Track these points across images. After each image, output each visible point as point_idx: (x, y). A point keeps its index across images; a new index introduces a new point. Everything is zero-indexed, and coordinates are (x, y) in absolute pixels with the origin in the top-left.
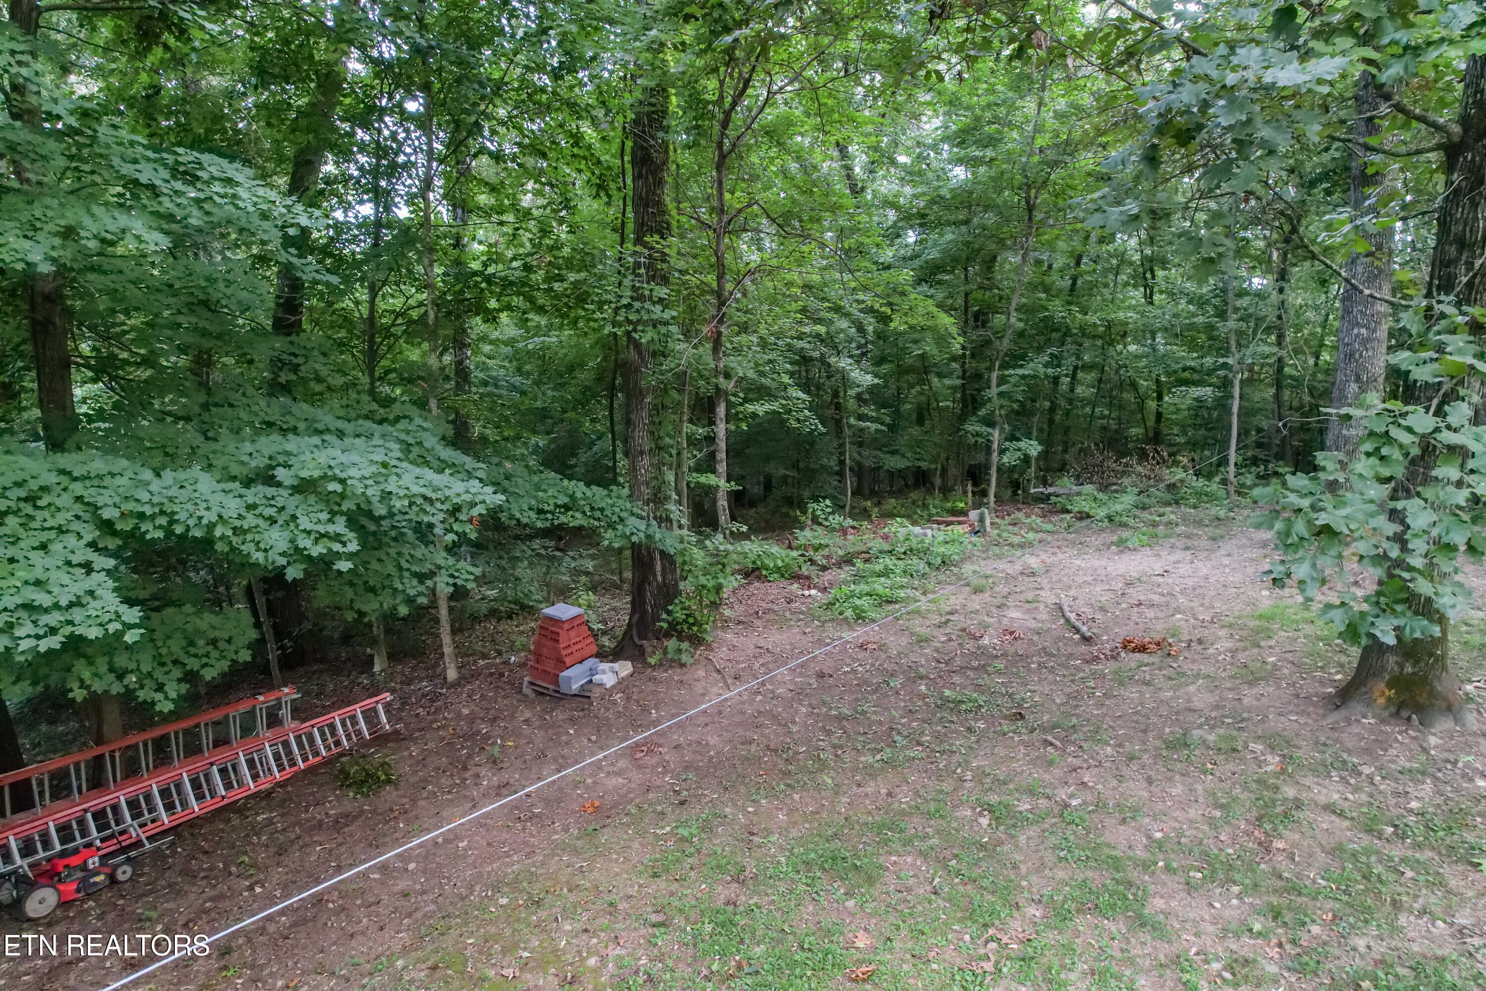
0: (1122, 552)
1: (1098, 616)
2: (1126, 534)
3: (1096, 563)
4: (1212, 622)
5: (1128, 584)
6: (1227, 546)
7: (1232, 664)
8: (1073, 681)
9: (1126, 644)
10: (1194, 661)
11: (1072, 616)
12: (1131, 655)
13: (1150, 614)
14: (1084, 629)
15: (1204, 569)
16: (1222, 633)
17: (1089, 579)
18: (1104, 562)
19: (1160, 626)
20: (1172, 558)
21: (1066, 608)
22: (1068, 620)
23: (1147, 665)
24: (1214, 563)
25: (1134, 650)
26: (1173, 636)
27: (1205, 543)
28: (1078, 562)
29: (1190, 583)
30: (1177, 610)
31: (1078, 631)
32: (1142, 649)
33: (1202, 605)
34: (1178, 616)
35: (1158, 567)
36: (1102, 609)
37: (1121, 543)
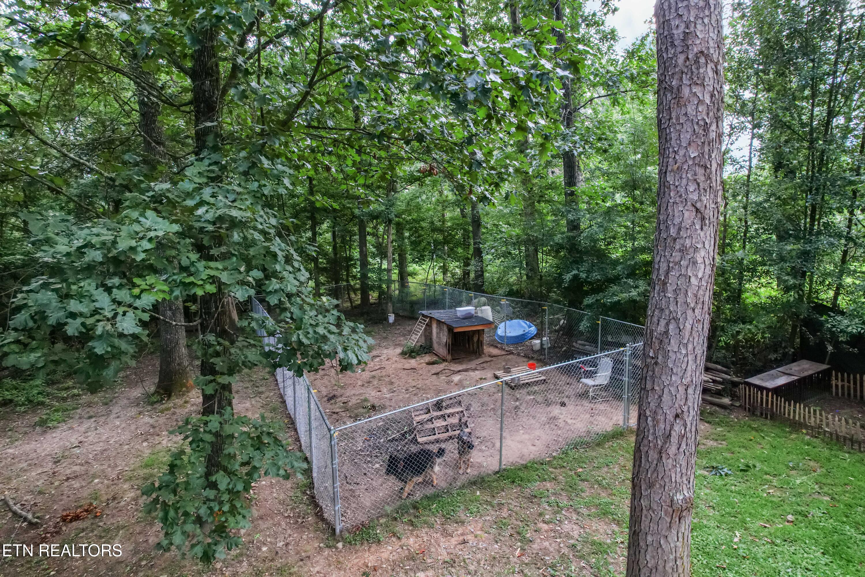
0: (45, 432)
1: (39, 499)
2: (43, 413)
3: (27, 448)
4: (119, 479)
5: (57, 462)
6: (116, 409)
7: (137, 510)
8: (30, 568)
9: (64, 519)
10: (113, 516)
11: (17, 508)
12: (70, 525)
13: (76, 484)
14: (30, 516)
15: (105, 432)
16: (126, 486)
17: (24, 465)
18: (33, 445)
19: (85, 493)
20: (82, 429)
21: (11, 503)
22: (15, 513)
23: (83, 530)
24: (110, 425)
25: (71, 521)
26: (96, 499)
27: (102, 409)
28: (10, 451)
29: (98, 448)
30: (94, 476)
31: (25, 519)
32: (77, 518)
33: (109, 466)
34: (96, 481)
35: (74, 439)
36: (40, 493)
37: (43, 423)
